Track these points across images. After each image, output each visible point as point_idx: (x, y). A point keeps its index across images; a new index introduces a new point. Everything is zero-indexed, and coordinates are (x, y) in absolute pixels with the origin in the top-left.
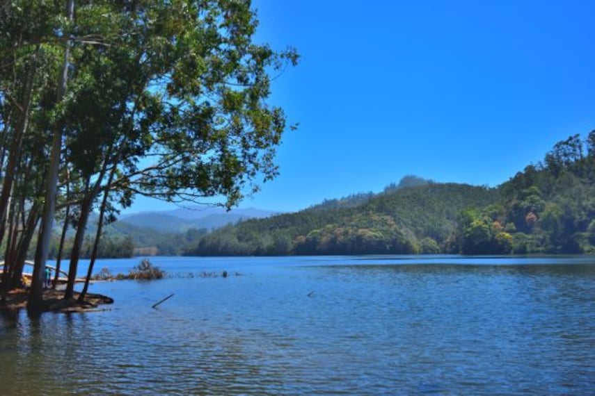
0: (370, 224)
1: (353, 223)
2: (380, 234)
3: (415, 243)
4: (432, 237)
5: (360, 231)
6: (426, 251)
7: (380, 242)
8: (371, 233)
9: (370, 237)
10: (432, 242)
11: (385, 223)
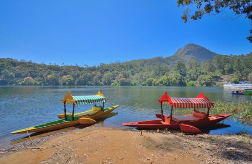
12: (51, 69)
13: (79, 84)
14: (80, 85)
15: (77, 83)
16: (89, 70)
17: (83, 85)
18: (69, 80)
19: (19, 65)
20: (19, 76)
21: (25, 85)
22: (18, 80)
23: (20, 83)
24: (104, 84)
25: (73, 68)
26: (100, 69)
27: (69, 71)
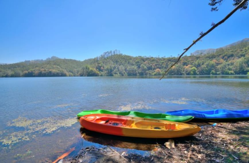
0: (53, 68)
1: (47, 68)
2: (57, 71)
3: (67, 74)
4: (71, 72)
5: (50, 70)
6: (70, 76)
7: (58, 73)
8: (54, 71)
9: (54, 72)
10: (71, 74)
11: (58, 68)
12: (171, 61)
13: (201, 73)
14: (203, 74)
15: (200, 73)
16: (207, 58)
17: (205, 74)
18: (193, 70)
19: (146, 60)
20: (150, 68)
21: (156, 75)
22: (150, 71)
23: (153, 74)
24: (234, 73)
25: (190, 58)
26: (221, 56)
27: (187, 61)
